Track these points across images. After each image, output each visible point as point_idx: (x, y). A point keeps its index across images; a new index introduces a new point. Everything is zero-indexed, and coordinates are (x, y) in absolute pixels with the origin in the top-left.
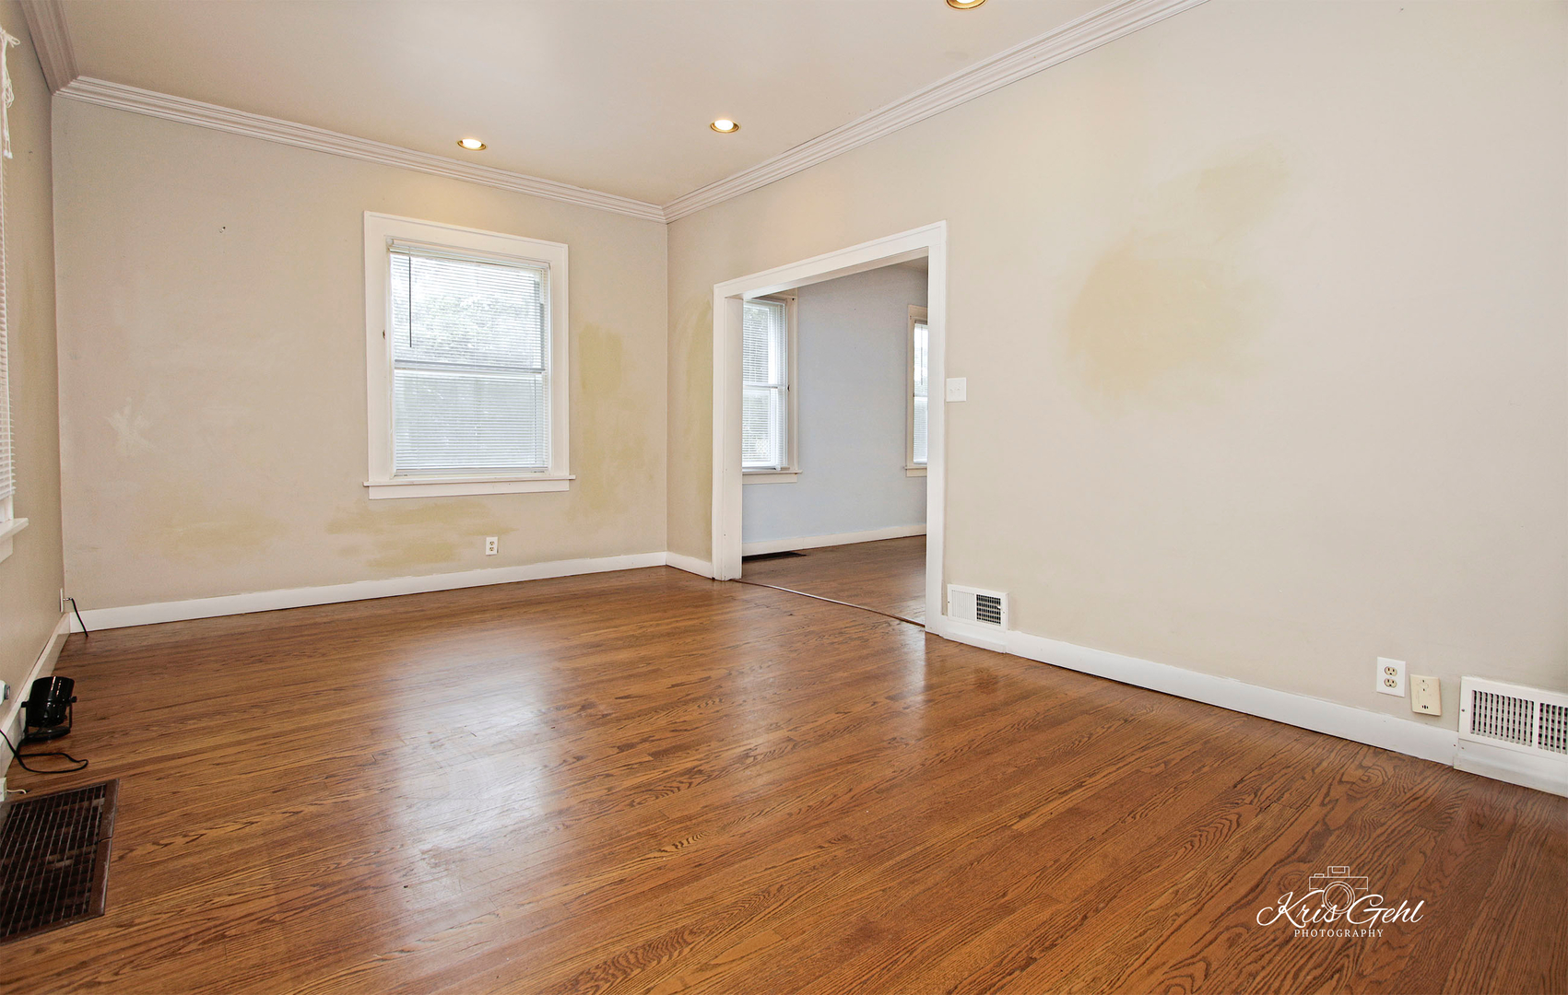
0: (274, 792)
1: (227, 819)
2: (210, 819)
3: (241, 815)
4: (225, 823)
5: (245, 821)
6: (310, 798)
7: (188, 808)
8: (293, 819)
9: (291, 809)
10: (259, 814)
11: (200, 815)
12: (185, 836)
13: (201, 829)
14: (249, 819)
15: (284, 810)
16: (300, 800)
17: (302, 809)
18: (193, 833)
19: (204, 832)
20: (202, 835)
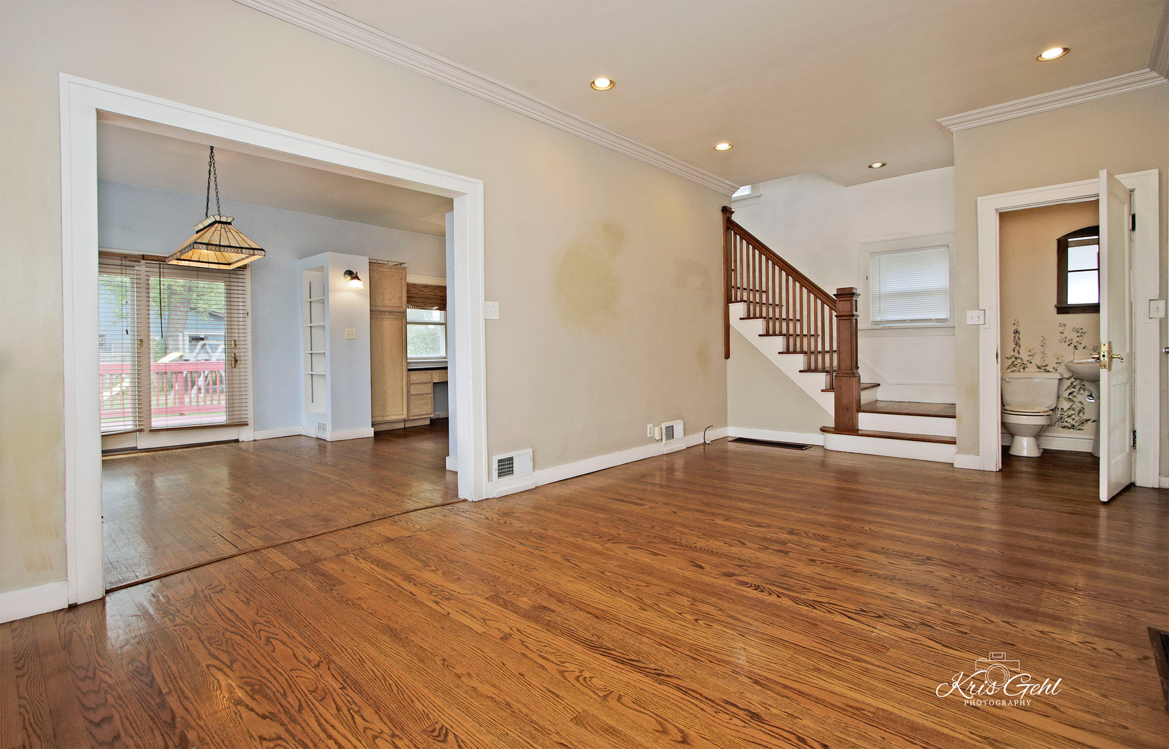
0: (1014, 645)
1: (1059, 645)
2: (1072, 651)
3: (1048, 642)
4: (1061, 643)
5: (1046, 636)
6: (990, 626)
7: (1090, 671)
8: (1011, 620)
9: (1009, 627)
10: (1034, 635)
11: (1080, 659)
12: (1095, 649)
13: (1081, 648)
14: (1042, 635)
15: (1014, 628)
16: (997, 629)
17: (1002, 623)
18: (1089, 648)
19: (1079, 644)
20: (1081, 643)
